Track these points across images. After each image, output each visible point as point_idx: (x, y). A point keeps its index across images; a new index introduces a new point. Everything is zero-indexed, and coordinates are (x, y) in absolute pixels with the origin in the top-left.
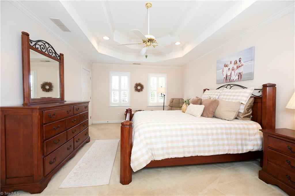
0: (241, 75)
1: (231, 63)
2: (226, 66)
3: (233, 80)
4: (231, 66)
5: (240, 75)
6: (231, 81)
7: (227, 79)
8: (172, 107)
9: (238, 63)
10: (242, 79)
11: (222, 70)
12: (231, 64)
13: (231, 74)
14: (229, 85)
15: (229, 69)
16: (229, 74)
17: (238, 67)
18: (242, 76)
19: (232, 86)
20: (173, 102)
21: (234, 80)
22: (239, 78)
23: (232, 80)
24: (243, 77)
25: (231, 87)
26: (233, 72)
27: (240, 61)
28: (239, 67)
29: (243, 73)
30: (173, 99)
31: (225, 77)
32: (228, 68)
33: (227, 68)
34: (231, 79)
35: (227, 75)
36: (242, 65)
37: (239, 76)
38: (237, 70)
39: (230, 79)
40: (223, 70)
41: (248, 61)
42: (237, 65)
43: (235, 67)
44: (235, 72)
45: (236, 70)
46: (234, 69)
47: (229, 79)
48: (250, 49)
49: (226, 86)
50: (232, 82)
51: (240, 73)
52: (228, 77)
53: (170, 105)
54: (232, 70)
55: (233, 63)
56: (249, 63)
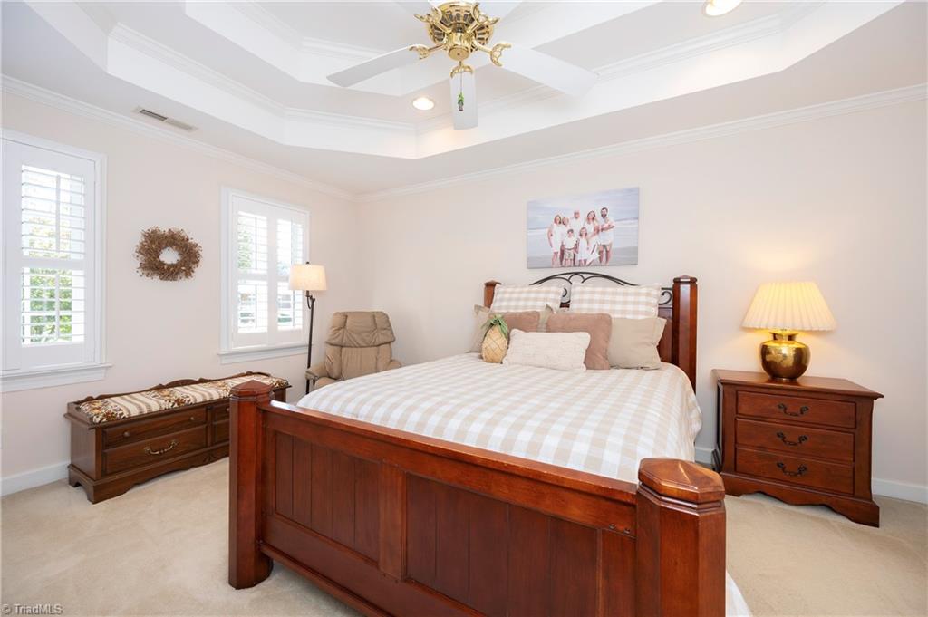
0: (607, 252)
1: (576, 215)
2: (560, 221)
3: (585, 261)
4: (577, 225)
5: (605, 252)
6: (577, 263)
7: (566, 256)
8: (342, 347)
9: (598, 221)
10: (610, 260)
11: (547, 230)
12: (577, 218)
13: (577, 245)
14: (576, 273)
15: (572, 231)
16: (570, 244)
17: (598, 231)
18: (611, 253)
19: (585, 276)
20: (344, 326)
21: (588, 263)
22: (601, 259)
23: (580, 261)
24: (612, 256)
25: (585, 280)
26: (583, 241)
27: (604, 216)
28: (602, 230)
29: (613, 247)
30: (346, 316)
31: (559, 251)
32: (569, 228)
33: (563, 229)
34: (578, 258)
35: (563, 245)
36: (610, 227)
37: (600, 252)
38: (597, 237)
39: (574, 259)
40: (550, 231)
41: (626, 220)
42: (597, 224)
43: (590, 228)
44: (590, 241)
45: (592, 236)
46: (586, 234)
47: (572, 258)
48: (630, 190)
49: (567, 277)
50: (579, 266)
51: (604, 246)
52: (566, 253)
53: (333, 342)
54: (581, 235)
55: (583, 216)
56: (631, 224)
